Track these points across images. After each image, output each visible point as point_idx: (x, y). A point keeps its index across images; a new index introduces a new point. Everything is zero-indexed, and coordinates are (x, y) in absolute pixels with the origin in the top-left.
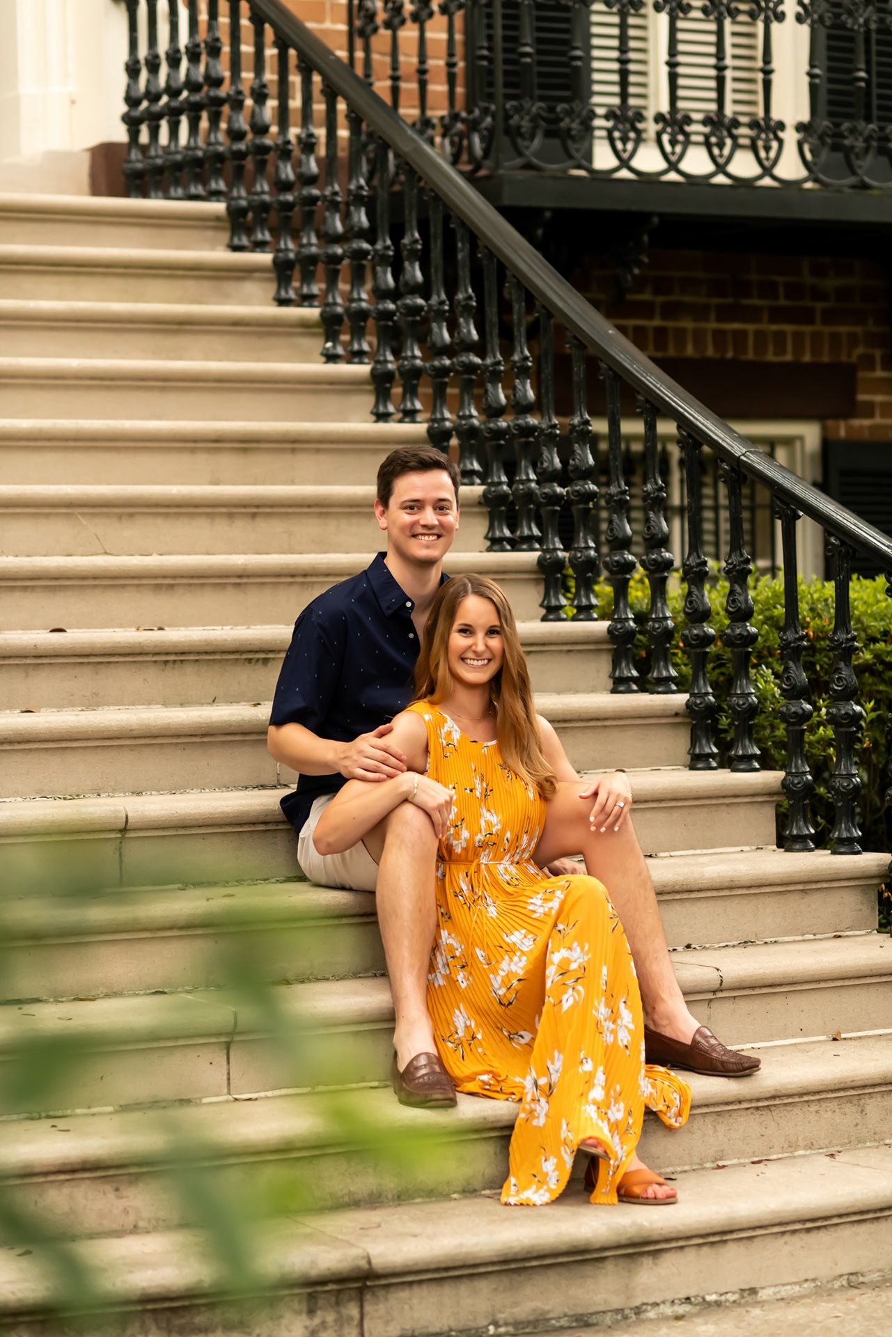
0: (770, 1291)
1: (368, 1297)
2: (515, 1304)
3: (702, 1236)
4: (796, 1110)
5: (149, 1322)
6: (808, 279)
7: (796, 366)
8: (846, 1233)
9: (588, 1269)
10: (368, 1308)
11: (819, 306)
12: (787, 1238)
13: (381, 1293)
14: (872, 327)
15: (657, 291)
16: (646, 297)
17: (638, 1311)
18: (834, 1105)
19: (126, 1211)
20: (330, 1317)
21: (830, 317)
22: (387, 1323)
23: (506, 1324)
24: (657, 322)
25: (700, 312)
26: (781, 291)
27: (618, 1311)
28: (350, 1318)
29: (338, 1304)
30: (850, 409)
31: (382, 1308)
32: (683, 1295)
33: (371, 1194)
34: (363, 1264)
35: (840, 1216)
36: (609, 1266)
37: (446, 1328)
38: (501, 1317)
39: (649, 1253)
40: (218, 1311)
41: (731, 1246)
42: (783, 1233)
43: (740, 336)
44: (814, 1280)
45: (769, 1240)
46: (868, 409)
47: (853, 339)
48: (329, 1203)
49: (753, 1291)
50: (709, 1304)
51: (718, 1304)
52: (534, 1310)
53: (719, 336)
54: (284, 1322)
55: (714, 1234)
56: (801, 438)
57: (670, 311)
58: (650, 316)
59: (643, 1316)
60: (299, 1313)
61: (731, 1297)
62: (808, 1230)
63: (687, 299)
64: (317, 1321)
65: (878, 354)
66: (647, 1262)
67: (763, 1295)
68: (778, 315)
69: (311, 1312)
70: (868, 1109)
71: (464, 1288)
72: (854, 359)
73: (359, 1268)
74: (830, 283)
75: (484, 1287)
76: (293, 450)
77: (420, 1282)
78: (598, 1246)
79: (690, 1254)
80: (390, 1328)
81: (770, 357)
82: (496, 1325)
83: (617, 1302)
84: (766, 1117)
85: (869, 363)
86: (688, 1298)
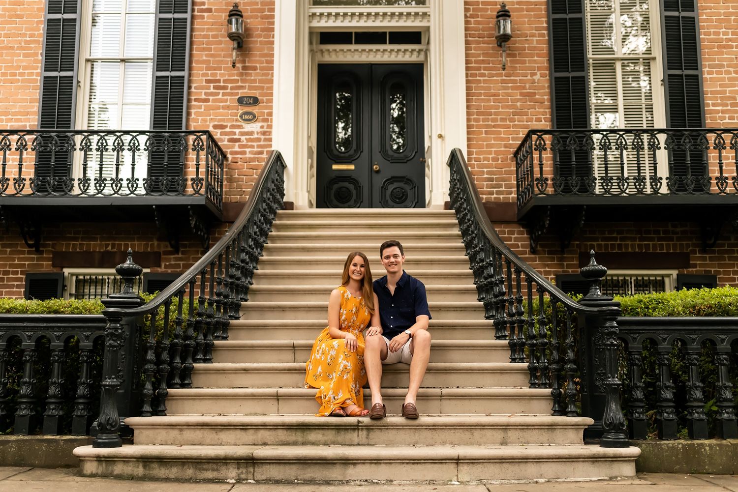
0: (398, 482)
1: (256, 466)
2: (304, 474)
3: (370, 460)
4: (446, 431)
5: (191, 465)
6: (670, 228)
7: (668, 254)
8: (429, 466)
9: (330, 466)
10: (256, 469)
11: (675, 236)
12: (405, 465)
13: (260, 465)
14: (694, 242)
15: (618, 234)
16: (615, 235)
17: (348, 482)
18: (461, 431)
19: (219, 439)
20: (244, 471)
21: (678, 239)
22: (262, 475)
23: (301, 480)
24: (619, 242)
25: (634, 239)
26: (661, 232)
27: (340, 481)
28: (250, 472)
29: (247, 467)
30: (688, 266)
31: (260, 470)
32: (364, 479)
33: (294, 442)
34: (251, 455)
35: (425, 460)
36: (338, 466)
37: (281, 479)
38: (299, 477)
39: (352, 463)
40: (210, 465)
41: (382, 465)
42: (403, 463)
43: (647, 246)
44: (416, 480)
45: (397, 465)
46: (695, 266)
47: (688, 245)
48: (280, 443)
49: (391, 481)
50: (374, 483)
51: (377, 483)
52: (311, 477)
53: (640, 246)
54: (230, 470)
55: (374, 460)
56: (672, 274)
57: (622, 239)
58: (616, 241)
59: (349, 484)
60: (235, 468)
61: (382, 482)
62: (413, 463)
63: (628, 235)
64: (240, 471)
65: (697, 249)
66: (351, 467)
67: (395, 482)
68: (660, 239)
69: (238, 468)
70: (474, 434)
71: (287, 467)
72: (688, 251)
73: (249, 456)
74: (679, 229)
75: (294, 467)
76: (432, 264)
77: (273, 463)
78: (329, 458)
79: (368, 466)
80: (263, 476)
81: (658, 251)
82: (298, 480)
83: (340, 478)
84: (434, 432)
85: (694, 252)
86: (366, 480)
